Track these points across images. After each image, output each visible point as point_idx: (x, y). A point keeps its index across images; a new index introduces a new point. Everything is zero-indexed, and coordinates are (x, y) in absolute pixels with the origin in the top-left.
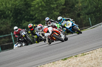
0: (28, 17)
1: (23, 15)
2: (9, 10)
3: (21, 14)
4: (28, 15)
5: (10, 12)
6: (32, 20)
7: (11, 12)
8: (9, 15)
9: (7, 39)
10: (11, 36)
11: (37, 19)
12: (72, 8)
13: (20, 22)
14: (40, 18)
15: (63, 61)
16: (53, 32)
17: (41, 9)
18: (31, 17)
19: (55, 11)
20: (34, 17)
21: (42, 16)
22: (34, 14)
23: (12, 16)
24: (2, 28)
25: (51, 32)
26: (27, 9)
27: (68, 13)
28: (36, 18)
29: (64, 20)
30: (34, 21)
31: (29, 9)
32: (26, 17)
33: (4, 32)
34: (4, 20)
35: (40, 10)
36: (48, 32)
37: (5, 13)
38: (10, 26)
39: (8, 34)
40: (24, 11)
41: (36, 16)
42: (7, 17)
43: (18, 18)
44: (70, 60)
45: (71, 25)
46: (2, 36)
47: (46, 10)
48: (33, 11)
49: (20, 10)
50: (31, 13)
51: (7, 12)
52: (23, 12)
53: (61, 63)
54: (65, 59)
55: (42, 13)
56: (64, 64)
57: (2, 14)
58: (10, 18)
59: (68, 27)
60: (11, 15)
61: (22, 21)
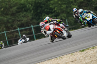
0: (48, 10)
1: (43, 9)
2: (29, 3)
3: (41, 7)
4: (48, 9)
5: (30, 5)
6: (52, 13)
7: (32, 5)
8: (30, 8)
9: (28, 32)
10: (31, 28)
11: (57, 12)
12: (90, 2)
13: (40, 15)
14: (59, 11)
15: (81, 52)
16: (55, 30)
17: (60, 2)
18: (51, 11)
19: (73, 5)
20: (53, 11)
21: (61, 9)
22: (53, 7)
23: (33, 9)
24: (22, 20)
25: (52, 30)
26: (47, 2)
27: (86, 6)
28: (55, 11)
29: (84, 12)
30: (54, 14)
31: (49, 3)
32: (45, 10)
33: (25, 25)
34: (25, 13)
35: (59, 4)
36: (49, 30)
37: (26, 6)
38: (31, 18)
39: (29, 26)
40: (44, 4)
41: (55, 9)
42: (28, 10)
43: (39, 11)
44: (87, 51)
45: (91, 18)
46: (23, 28)
47: (65, 4)
48: (52, 4)
49: (40, 3)
50: (51, 6)
51: (27, 6)
52: (43, 6)
53: (79, 54)
54: (83, 51)
55: (61, 6)
56: (82, 55)
57: (23, 7)
58: (31, 11)
59: (88, 19)
60: (31, 9)
61: (42, 14)
